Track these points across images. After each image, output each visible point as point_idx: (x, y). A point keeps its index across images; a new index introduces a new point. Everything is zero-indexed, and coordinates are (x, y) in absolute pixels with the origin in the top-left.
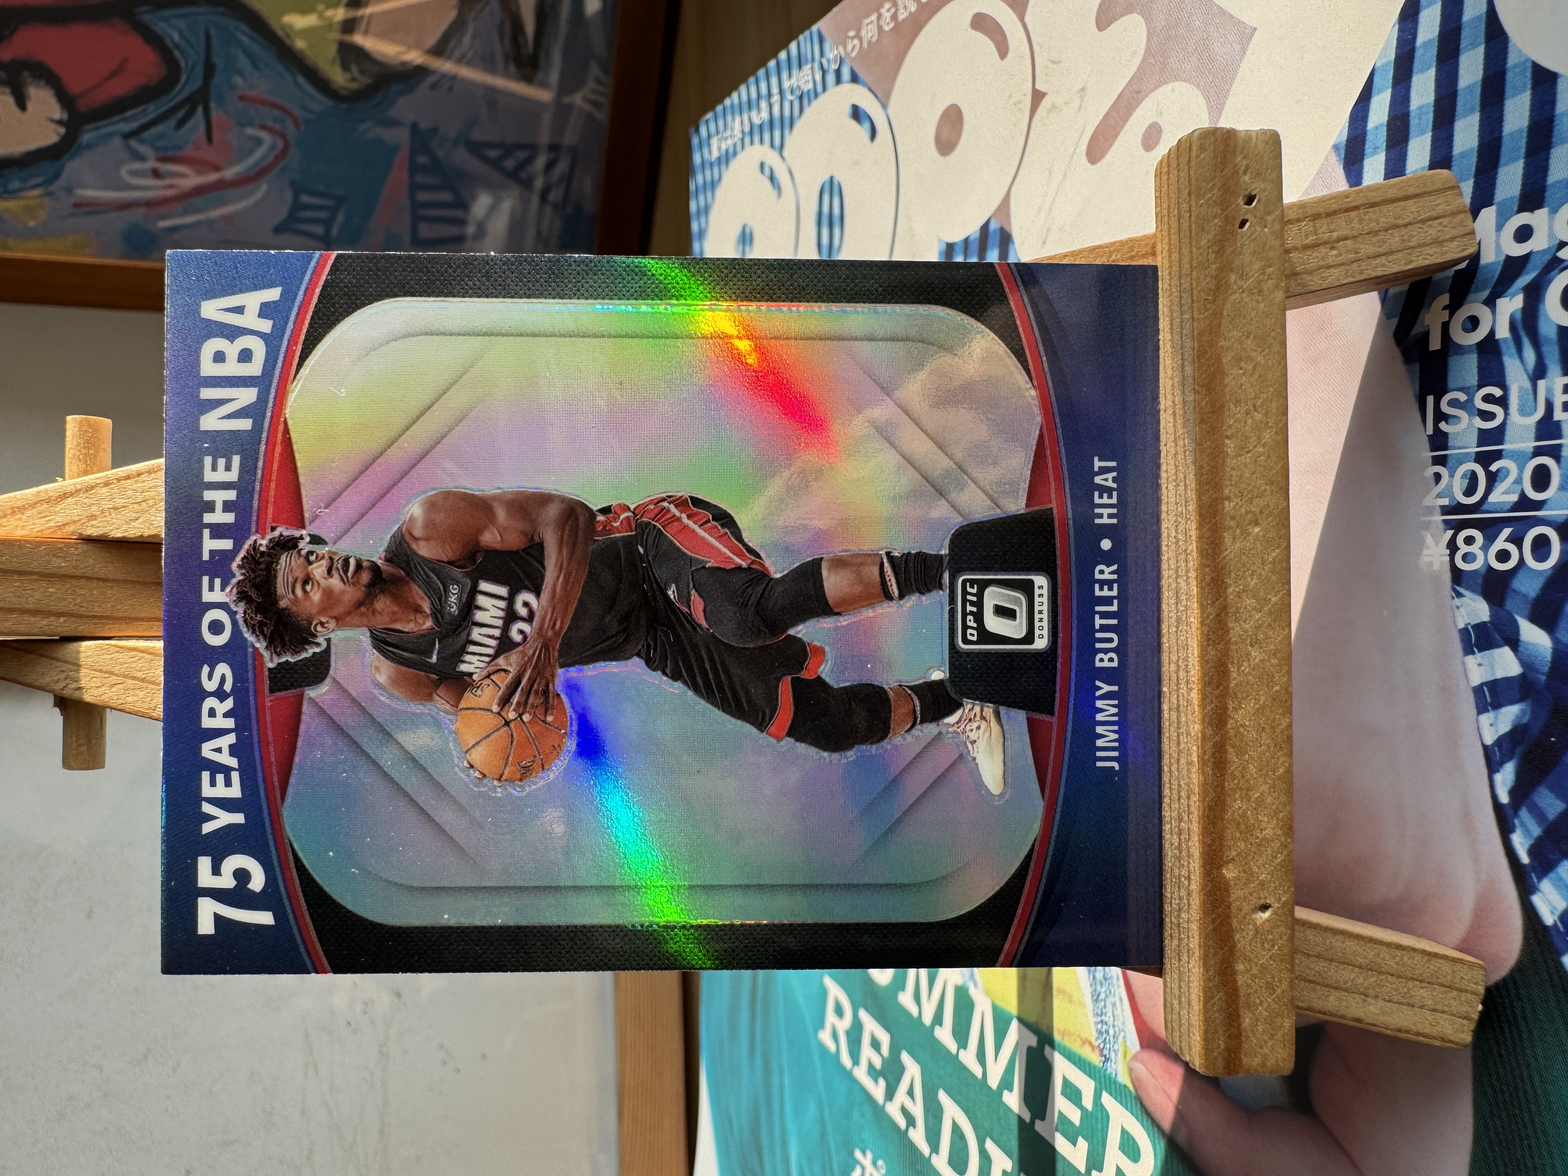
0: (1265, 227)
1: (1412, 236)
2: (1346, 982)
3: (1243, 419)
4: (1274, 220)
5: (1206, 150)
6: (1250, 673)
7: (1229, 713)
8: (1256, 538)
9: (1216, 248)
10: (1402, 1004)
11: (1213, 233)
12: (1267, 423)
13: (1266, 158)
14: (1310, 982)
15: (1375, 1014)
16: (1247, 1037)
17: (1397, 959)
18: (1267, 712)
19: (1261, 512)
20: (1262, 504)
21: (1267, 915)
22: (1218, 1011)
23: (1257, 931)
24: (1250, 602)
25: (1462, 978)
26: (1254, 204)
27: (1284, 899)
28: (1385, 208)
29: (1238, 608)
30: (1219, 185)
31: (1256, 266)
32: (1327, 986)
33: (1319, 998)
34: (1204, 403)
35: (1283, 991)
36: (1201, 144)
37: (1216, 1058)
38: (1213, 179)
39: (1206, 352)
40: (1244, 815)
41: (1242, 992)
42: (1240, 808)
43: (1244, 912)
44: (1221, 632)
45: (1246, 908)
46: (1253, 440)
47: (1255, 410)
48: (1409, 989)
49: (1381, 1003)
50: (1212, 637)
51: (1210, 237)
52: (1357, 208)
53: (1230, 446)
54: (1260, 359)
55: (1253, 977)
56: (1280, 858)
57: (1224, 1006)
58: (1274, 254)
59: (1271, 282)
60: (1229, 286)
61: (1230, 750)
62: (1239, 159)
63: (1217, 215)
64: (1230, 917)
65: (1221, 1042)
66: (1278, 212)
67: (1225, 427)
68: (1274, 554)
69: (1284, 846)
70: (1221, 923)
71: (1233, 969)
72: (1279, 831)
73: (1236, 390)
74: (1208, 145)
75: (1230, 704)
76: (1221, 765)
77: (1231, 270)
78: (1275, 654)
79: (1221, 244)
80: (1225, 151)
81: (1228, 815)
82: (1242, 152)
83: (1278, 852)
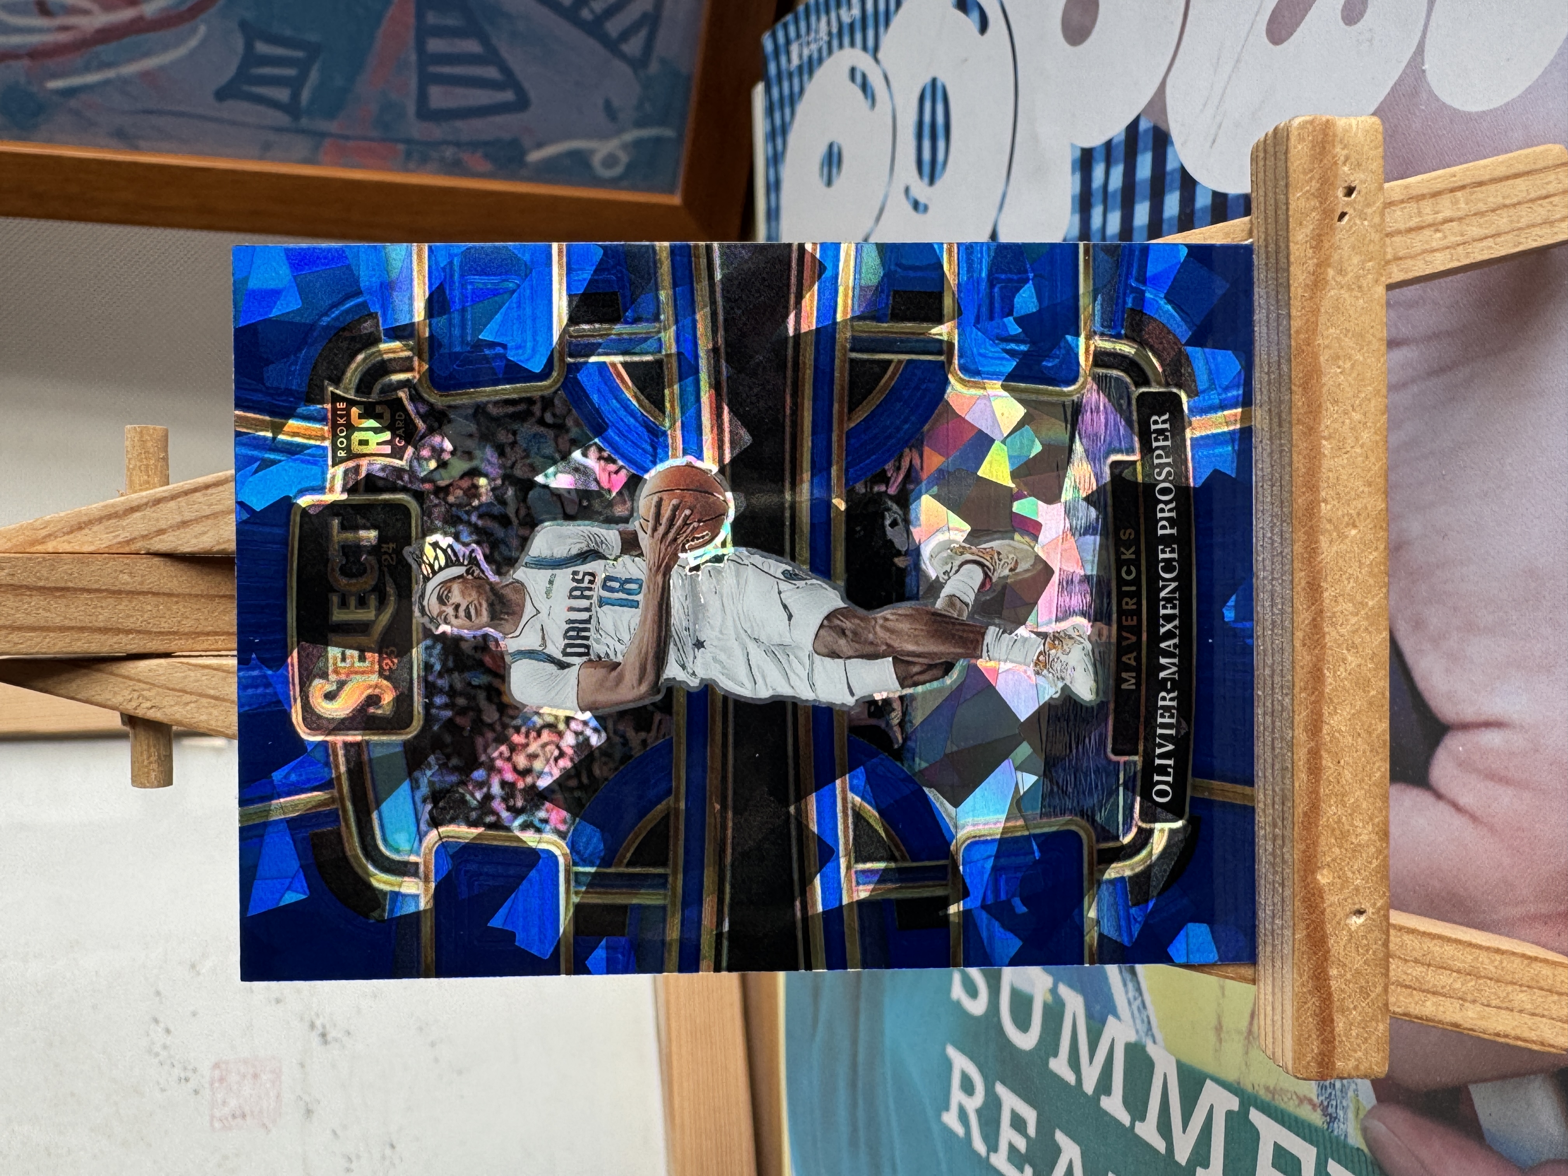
0: (1365, 219)
1: (1521, 217)
2: (1443, 987)
3: (1341, 420)
4: (1374, 212)
5: (1304, 140)
6: (1346, 679)
7: (1325, 719)
8: (1353, 540)
9: (1314, 243)
10: (1499, 1008)
11: (1311, 227)
12: (1365, 423)
13: (1366, 148)
14: (1407, 987)
15: (1472, 1019)
16: (1341, 1041)
17: (1497, 963)
18: (1364, 719)
19: (1359, 514)
20: (1360, 506)
21: (1360, 920)
22: (1311, 1017)
23: (1351, 936)
24: (1346, 606)
26: (1353, 196)
27: (1379, 904)
28: (1493, 187)
29: (1334, 613)
30: (1317, 176)
31: (1356, 260)
32: (1424, 991)
33: (1416, 1003)
34: (1300, 404)
35: (1377, 998)
36: (1300, 134)
37: (1308, 1063)
38: (1311, 171)
39: (1303, 351)
40: (1339, 821)
41: (1336, 997)
42: (1335, 814)
43: (1338, 918)
44: (1316, 637)
45: (1340, 914)
46: (1350, 441)
47: (1353, 410)
48: (1508, 994)
49: (1479, 1008)
50: (1307, 642)
51: (1308, 231)
52: (1463, 187)
53: (1327, 446)
54: (1359, 357)
55: (1347, 982)
56: (1375, 863)
57: (1317, 1011)
58: (1371, 248)
59: (1370, 276)
60: (1327, 282)
61: (1324, 754)
62: (1338, 149)
63: (1314, 209)
64: (1323, 922)
65: (1315, 1047)
66: (1379, 204)
67: (1323, 427)
68: (1371, 557)
69: (1379, 852)
70: (1315, 928)
71: (1327, 974)
72: (1374, 837)
73: (1333, 389)
74: (1306, 135)
75: (1326, 711)
76: (1315, 770)
77: (1329, 265)
78: (1372, 659)
79: (1318, 240)
80: (1324, 142)
81: (1322, 821)
82: (1341, 141)
83: (1373, 857)
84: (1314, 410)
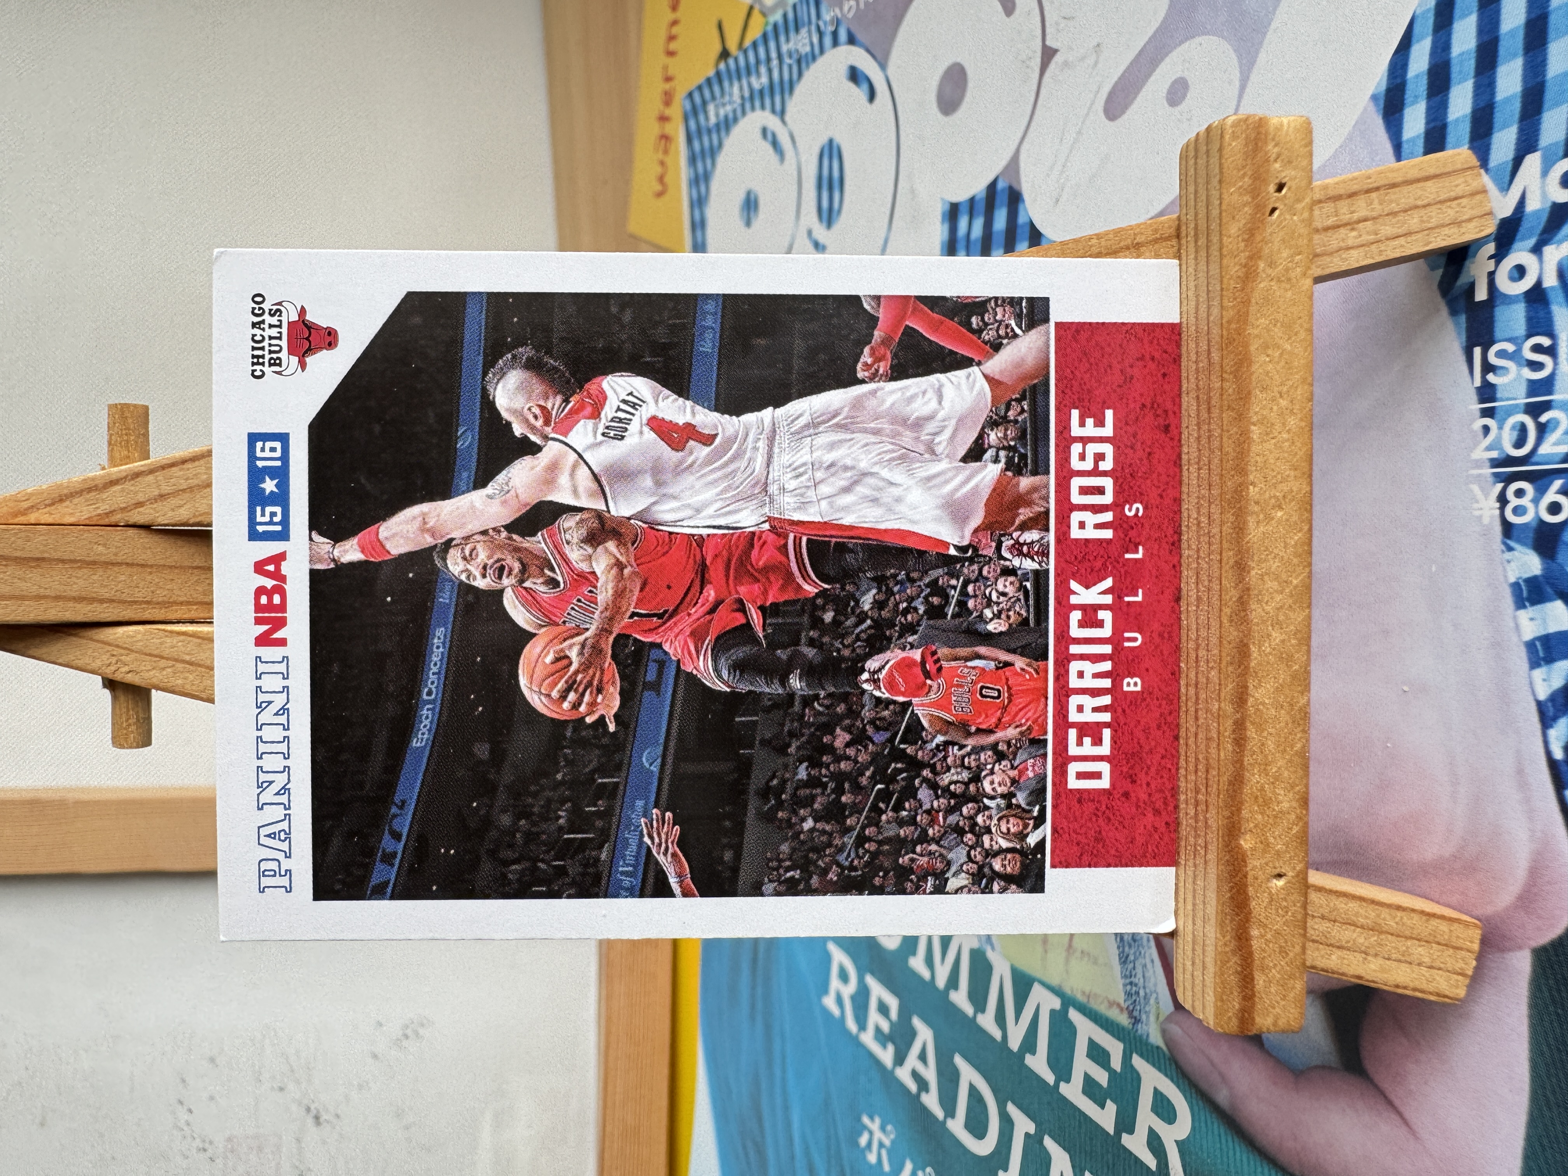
0: (1294, 214)
1: (1431, 217)
2: (1348, 942)
3: (1268, 407)
4: (1303, 208)
5: (1237, 137)
6: (1270, 654)
7: (1250, 692)
8: (1279, 522)
9: (1246, 237)
10: (1400, 961)
11: (1243, 222)
12: (1292, 410)
13: (1297, 146)
14: (1317, 942)
15: (1375, 971)
16: (1261, 998)
17: (1397, 919)
18: (1287, 691)
19: (1284, 497)
20: (1285, 488)
21: (1280, 883)
22: (1233, 974)
23: (1272, 900)
24: (1271, 584)
25: (1458, 937)
26: (1284, 191)
27: (1298, 868)
28: (1405, 191)
29: (1260, 591)
30: (1250, 173)
31: (1285, 253)
32: (1331, 945)
33: (1323, 957)
34: (1230, 391)
35: (1296, 956)
36: (1233, 132)
37: (1230, 1018)
38: (1244, 167)
39: (1234, 340)
40: (1262, 789)
41: (1256, 956)
42: (1258, 782)
43: (1259, 881)
44: (1243, 614)
45: (1262, 877)
46: (1278, 426)
47: (1281, 396)
48: (1408, 948)
49: (1380, 961)
50: (1235, 618)
51: (1241, 225)
52: (1377, 189)
53: (1255, 431)
55: (1268, 942)
56: (1295, 829)
57: (1239, 969)
58: (1303, 242)
59: (1298, 269)
60: (1258, 274)
61: (1248, 724)
62: (1270, 147)
63: (1247, 204)
64: (1246, 886)
65: (1236, 1004)
66: (1308, 200)
67: (1251, 414)
68: (1295, 538)
69: (1299, 818)
70: (1238, 891)
71: (1248, 933)
72: (1294, 804)
73: (1262, 377)
74: (1239, 133)
75: (1251, 683)
76: (1240, 742)
77: (1260, 258)
78: (1295, 634)
79: (1251, 232)
80: (1256, 140)
81: (1247, 790)
82: (1273, 139)
83: (1293, 824)
84: (1244, 396)
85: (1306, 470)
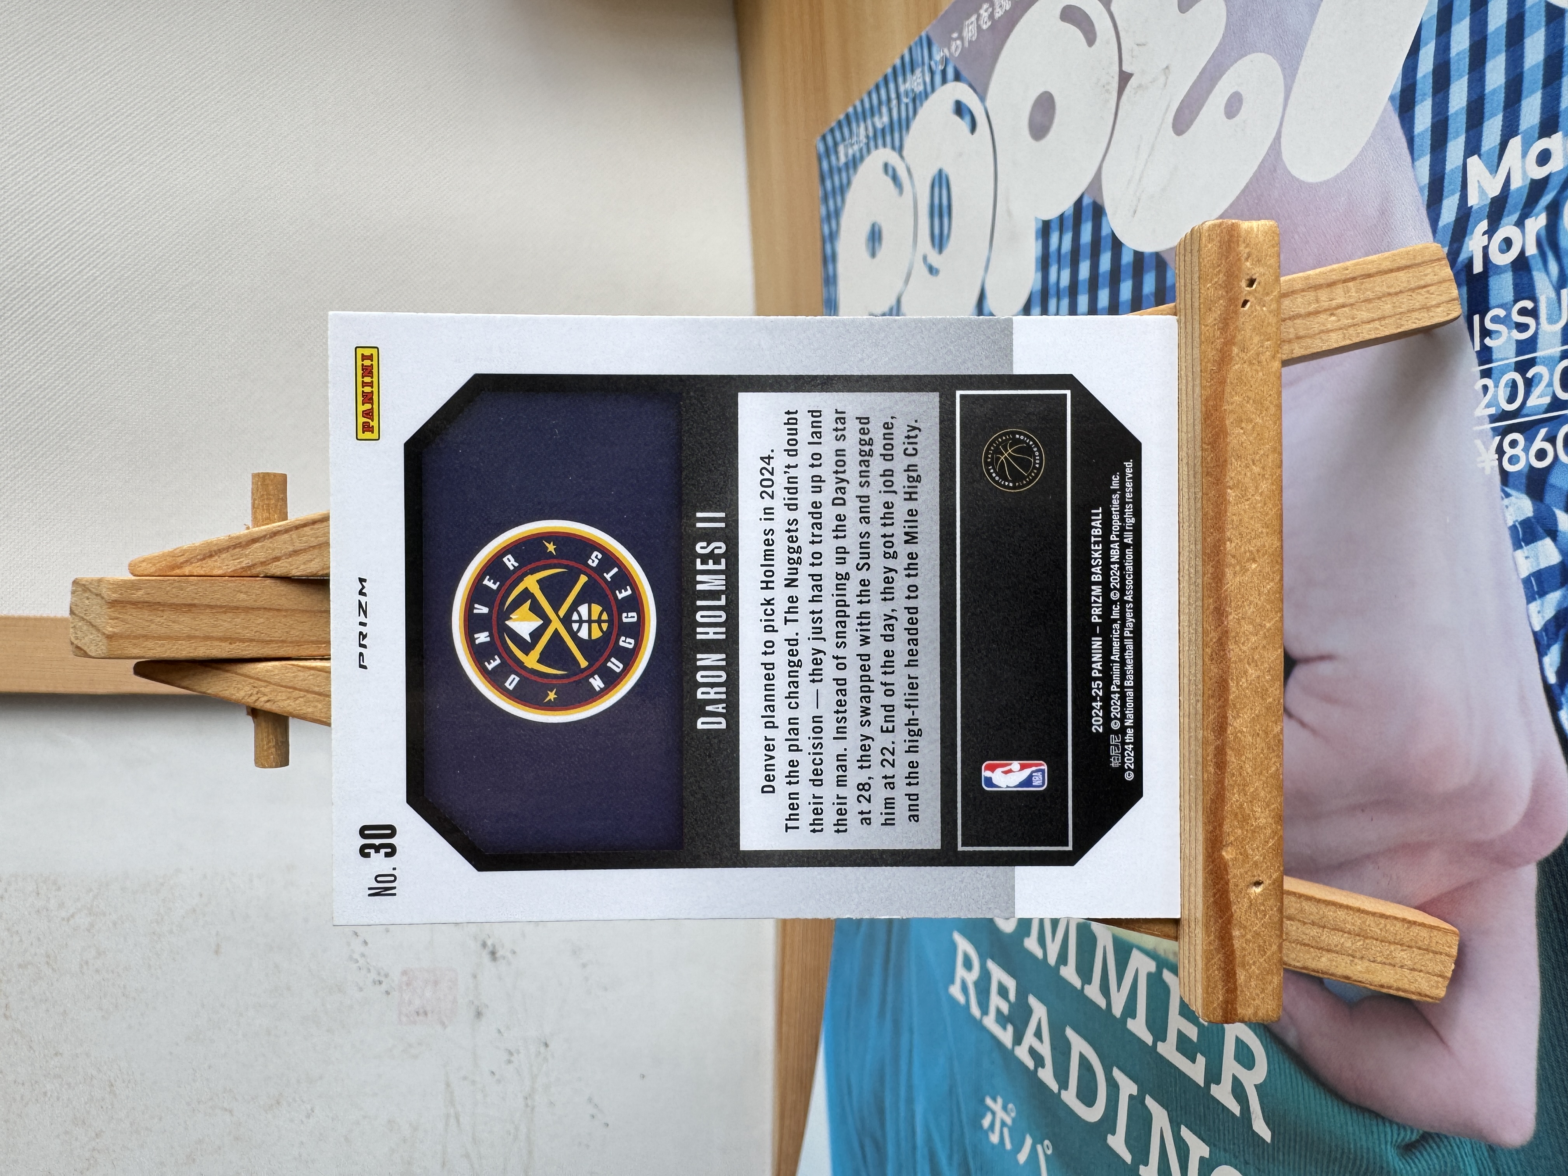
0: (1264, 306)
1: (1402, 303)
2: (1336, 946)
3: (1243, 473)
4: (1272, 300)
5: (1213, 240)
6: (1247, 688)
7: (1229, 721)
8: (1254, 573)
9: (1221, 325)
10: (1383, 964)
11: (1219, 312)
12: (1264, 475)
13: (1265, 247)
14: (1304, 945)
16: (1242, 991)
17: (1381, 926)
18: (1262, 722)
19: (1258, 551)
20: (1259, 544)
21: (1258, 890)
22: (1218, 969)
23: (1251, 903)
24: (1247, 627)
25: (1438, 943)
26: (1254, 286)
27: (1274, 877)
28: (1378, 279)
29: (1237, 634)
30: (1224, 270)
31: (1256, 339)
32: (1320, 949)
34: (1209, 459)
35: (1273, 954)
36: (1209, 235)
37: (1215, 1009)
38: (1219, 266)
39: (1212, 415)
40: (1241, 806)
41: (1238, 953)
42: (1237, 801)
43: (1239, 887)
44: (1222, 653)
45: (1242, 885)
46: (1251, 490)
47: (1254, 464)
48: (1391, 952)
49: (1366, 963)
51: (1216, 316)
52: (1353, 279)
53: (1231, 494)
54: (1259, 420)
55: (1247, 941)
56: (1272, 842)
57: (1223, 965)
58: (1271, 330)
59: (1268, 354)
60: (1231, 359)
61: (1229, 752)
62: (1242, 247)
63: (1222, 296)
64: (1227, 891)
65: (1220, 996)
66: (1275, 293)
67: (1228, 478)
68: (1269, 587)
69: (1275, 833)
70: (1221, 897)
71: (1230, 934)
72: (1270, 820)
73: (1237, 447)
74: (1214, 236)
75: (1230, 714)
76: (1221, 765)
77: (1234, 344)
78: (1269, 671)
79: (1226, 322)
80: (1230, 241)
81: (1227, 807)
82: (1244, 241)
83: (1270, 838)
84: (1221, 464)
85: (1277, 528)
